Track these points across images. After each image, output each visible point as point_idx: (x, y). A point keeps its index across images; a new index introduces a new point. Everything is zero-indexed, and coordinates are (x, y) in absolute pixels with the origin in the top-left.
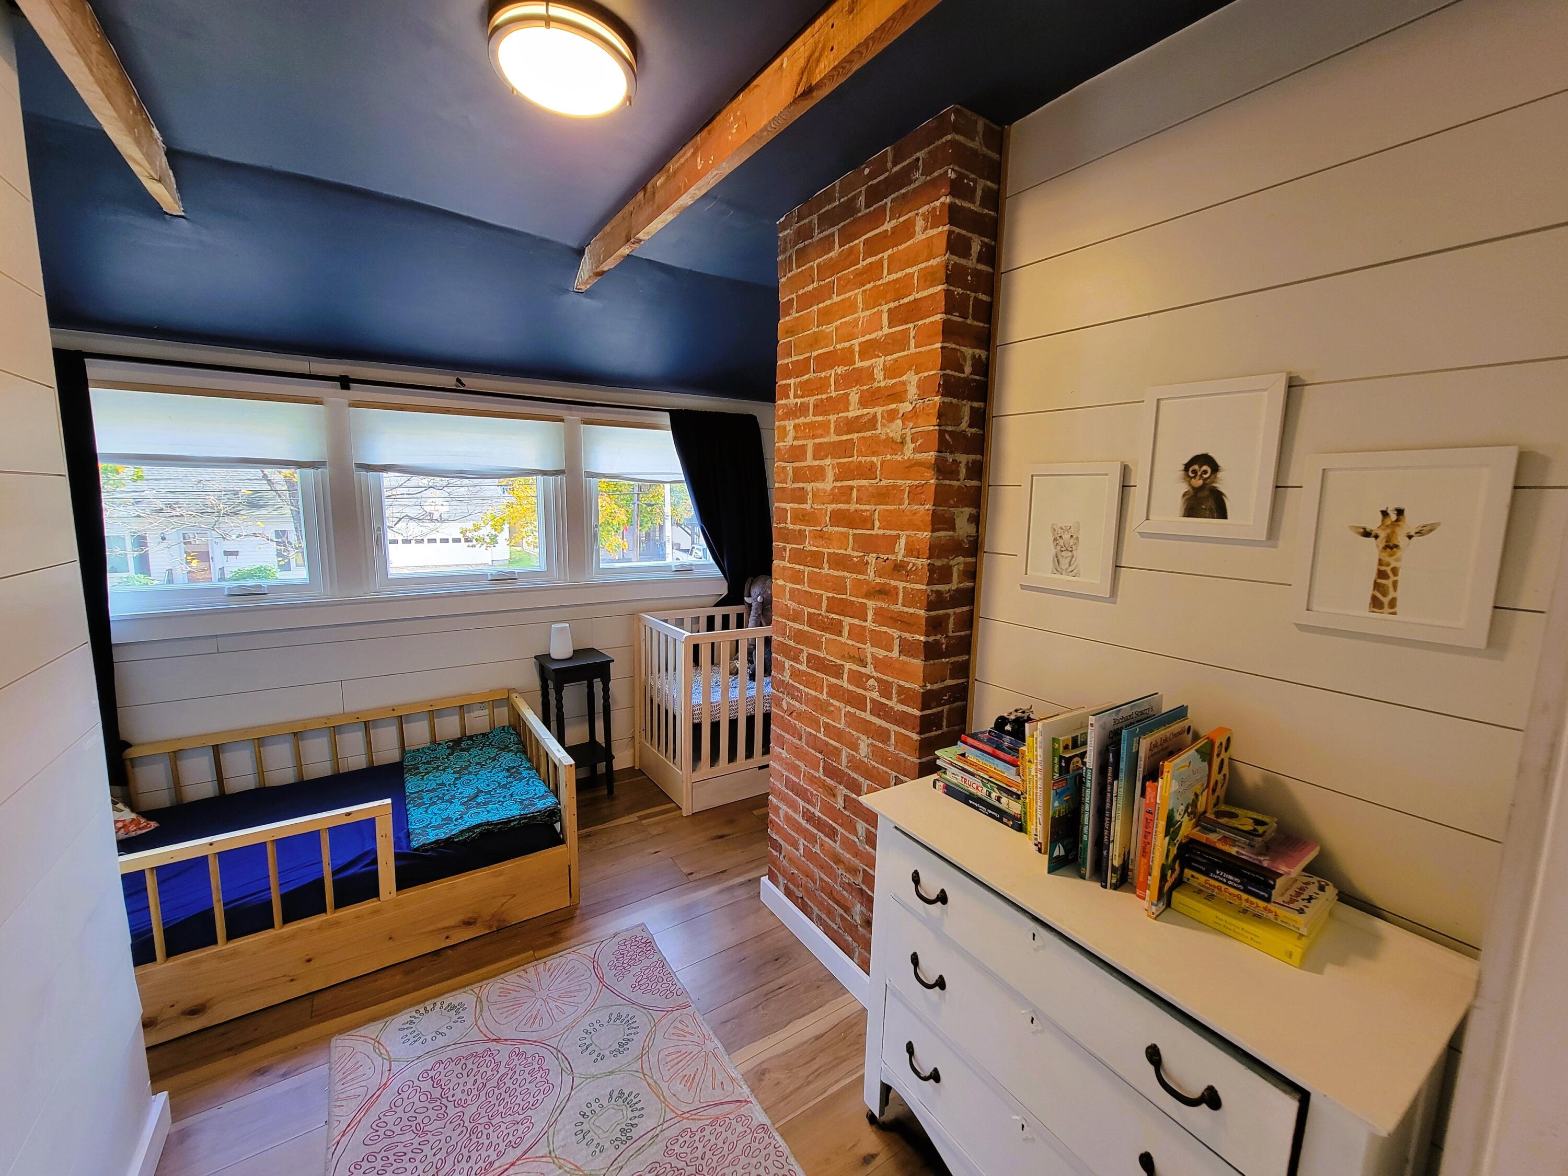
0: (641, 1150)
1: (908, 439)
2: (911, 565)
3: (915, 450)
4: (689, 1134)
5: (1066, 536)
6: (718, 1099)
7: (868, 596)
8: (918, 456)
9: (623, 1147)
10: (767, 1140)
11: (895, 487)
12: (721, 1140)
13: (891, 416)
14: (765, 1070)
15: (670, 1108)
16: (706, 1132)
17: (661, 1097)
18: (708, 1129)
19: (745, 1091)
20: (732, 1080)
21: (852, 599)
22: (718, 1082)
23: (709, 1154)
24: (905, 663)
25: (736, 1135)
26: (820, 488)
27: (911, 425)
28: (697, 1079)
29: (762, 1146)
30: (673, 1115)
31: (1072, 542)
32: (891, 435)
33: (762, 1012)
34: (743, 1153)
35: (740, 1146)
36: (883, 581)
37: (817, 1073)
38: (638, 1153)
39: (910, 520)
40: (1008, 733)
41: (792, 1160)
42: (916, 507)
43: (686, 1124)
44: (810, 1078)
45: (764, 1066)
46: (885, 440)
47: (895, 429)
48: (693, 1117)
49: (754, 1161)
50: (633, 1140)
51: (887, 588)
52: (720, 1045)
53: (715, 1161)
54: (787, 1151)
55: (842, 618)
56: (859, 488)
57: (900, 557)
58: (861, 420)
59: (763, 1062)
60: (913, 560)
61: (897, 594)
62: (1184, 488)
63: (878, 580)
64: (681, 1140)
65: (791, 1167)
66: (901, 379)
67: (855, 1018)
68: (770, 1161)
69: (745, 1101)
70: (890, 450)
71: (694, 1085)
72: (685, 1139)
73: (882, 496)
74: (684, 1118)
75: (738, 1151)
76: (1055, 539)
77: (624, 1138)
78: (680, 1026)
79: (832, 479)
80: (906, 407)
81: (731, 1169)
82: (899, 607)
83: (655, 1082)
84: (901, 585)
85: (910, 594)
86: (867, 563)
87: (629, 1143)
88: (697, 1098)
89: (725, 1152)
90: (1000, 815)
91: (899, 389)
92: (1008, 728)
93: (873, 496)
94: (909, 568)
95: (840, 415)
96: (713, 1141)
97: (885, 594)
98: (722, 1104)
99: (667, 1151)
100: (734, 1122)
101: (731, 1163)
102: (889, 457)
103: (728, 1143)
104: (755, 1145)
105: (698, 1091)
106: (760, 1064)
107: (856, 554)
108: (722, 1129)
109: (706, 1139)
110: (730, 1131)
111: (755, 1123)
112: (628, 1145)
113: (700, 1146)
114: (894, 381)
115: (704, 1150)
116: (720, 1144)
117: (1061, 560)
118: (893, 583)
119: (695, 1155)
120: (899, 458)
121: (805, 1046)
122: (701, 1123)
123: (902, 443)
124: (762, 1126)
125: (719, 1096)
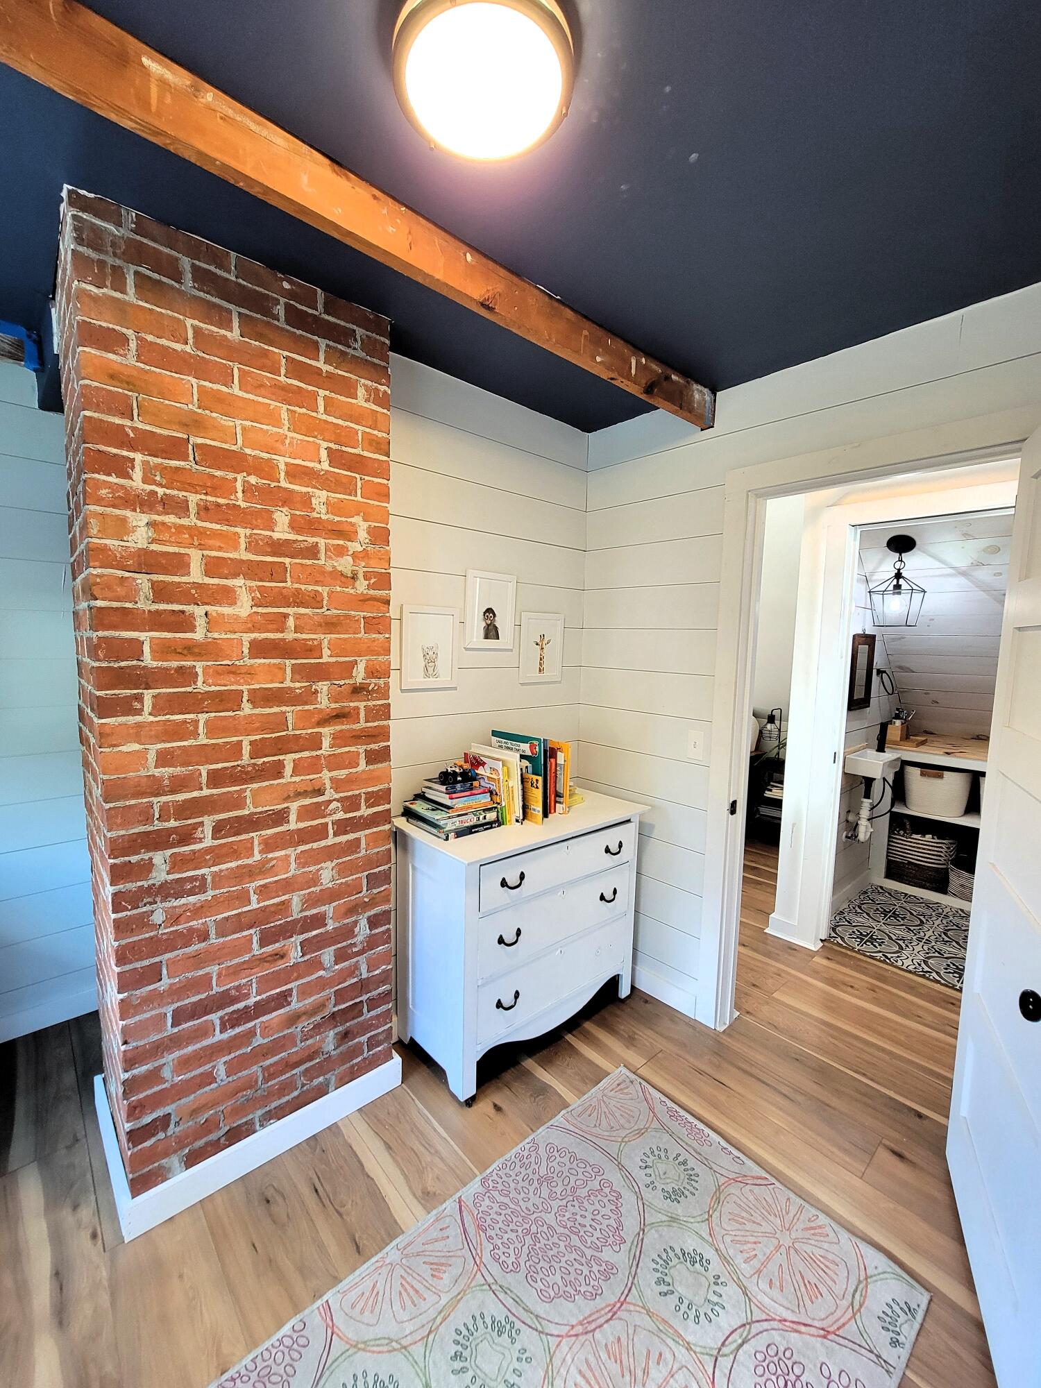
0: (518, 1300)
1: (361, 576)
2: (372, 685)
3: (369, 587)
4: (496, 1251)
5: (431, 653)
6: (459, 1231)
7: (320, 723)
8: (372, 592)
9: (518, 1325)
10: (495, 1177)
11: (347, 617)
12: (498, 1218)
13: (340, 551)
14: (423, 1193)
15: (471, 1283)
16: (493, 1233)
17: (459, 1297)
18: (490, 1233)
19: (450, 1206)
20: (437, 1220)
21: (298, 732)
22: (440, 1235)
23: (512, 1226)
24: (373, 770)
25: (492, 1205)
26: (226, 613)
27: (363, 564)
28: (436, 1260)
29: (500, 1181)
30: (479, 1274)
31: (434, 656)
32: (339, 569)
33: (349, 1206)
34: (507, 1196)
35: (502, 1199)
36: (337, 705)
37: (427, 1146)
38: (520, 1302)
39: (369, 647)
40: (460, 782)
41: (507, 1156)
42: (374, 636)
43: (487, 1258)
44: (433, 1151)
45: (419, 1193)
46: (331, 572)
47: (345, 564)
48: (479, 1252)
49: (512, 1185)
50: (509, 1314)
51: (347, 710)
52: (394, 1243)
53: (517, 1219)
54: (502, 1160)
55: (281, 757)
56: (298, 617)
57: (359, 680)
58: (295, 546)
59: (414, 1195)
60: (373, 680)
61: (358, 714)
62: (484, 624)
63: (333, 706)
64: (503, 1258)
65: (513, 1157)
66: (349, 520)
67: (369, 1118)
68: (511, 1173)
69: (460, 1202)
70: (339, 582)
71: (443, 1260)
72: (501, 1254)
73: (330, 625)
74: (481, 1261)
75: (507, 1200)
76: (424, 656)
77: (508, 1327)
78: (359, 1307)
79: (250, 603)
80: (355, 547)
81: (521, 1203)
82: (362, 724)
83: (440, 1313)
84: (362, 705)
85: (373, 710)
86: (316, 692)
87: (512, 1318)
88: (459, 1253)
89: (509, 1211)
90: (489, 825)
91: (347, 528)
92: (459, 779)
93: (321, 626)
94: (370, 688)
95: (255, 531)
96: (500, 1225)
97: (344, 717)
98: (463, 1225)
99: (516, 1270)
100: (481, 1209)
101: (517, 1204)
102: (339, 589)
103: (500, 1211)
104: (500, 1187)
105: (450, 1254)
106: (416, 1198)
107: (298, 685)
108: (488, 1219)
109: (499, 1232)
110: (490, 1211)
111: (481, 1190)
112: (514, 1319)
113: (506, 1236)
114: (339, 519)
115: (509, 1231)
116: (503, 1217)
117: (429, 668)
118: (352, 704)
119: (515, 1239)
120: (352, 591)
121: (399, 1159)
122: (485, 1242)
123: (353, 578)
124: (484, 1182)
125: (455, 1231)
